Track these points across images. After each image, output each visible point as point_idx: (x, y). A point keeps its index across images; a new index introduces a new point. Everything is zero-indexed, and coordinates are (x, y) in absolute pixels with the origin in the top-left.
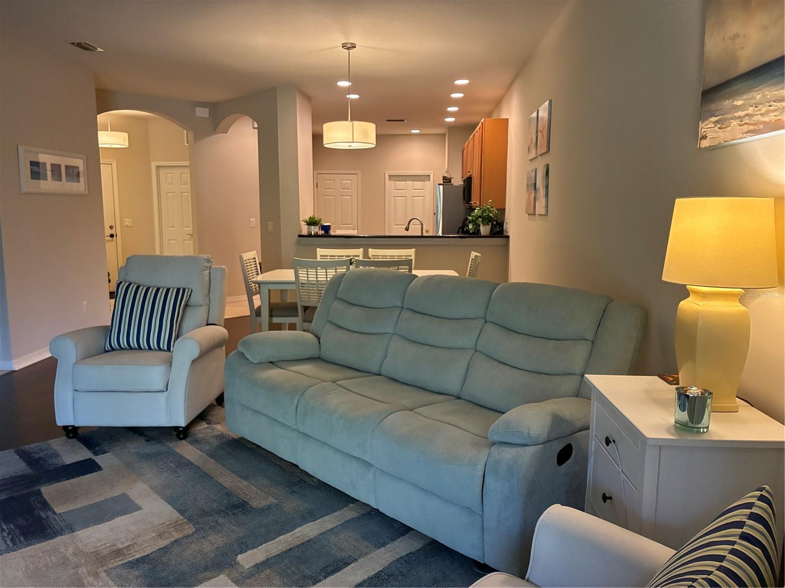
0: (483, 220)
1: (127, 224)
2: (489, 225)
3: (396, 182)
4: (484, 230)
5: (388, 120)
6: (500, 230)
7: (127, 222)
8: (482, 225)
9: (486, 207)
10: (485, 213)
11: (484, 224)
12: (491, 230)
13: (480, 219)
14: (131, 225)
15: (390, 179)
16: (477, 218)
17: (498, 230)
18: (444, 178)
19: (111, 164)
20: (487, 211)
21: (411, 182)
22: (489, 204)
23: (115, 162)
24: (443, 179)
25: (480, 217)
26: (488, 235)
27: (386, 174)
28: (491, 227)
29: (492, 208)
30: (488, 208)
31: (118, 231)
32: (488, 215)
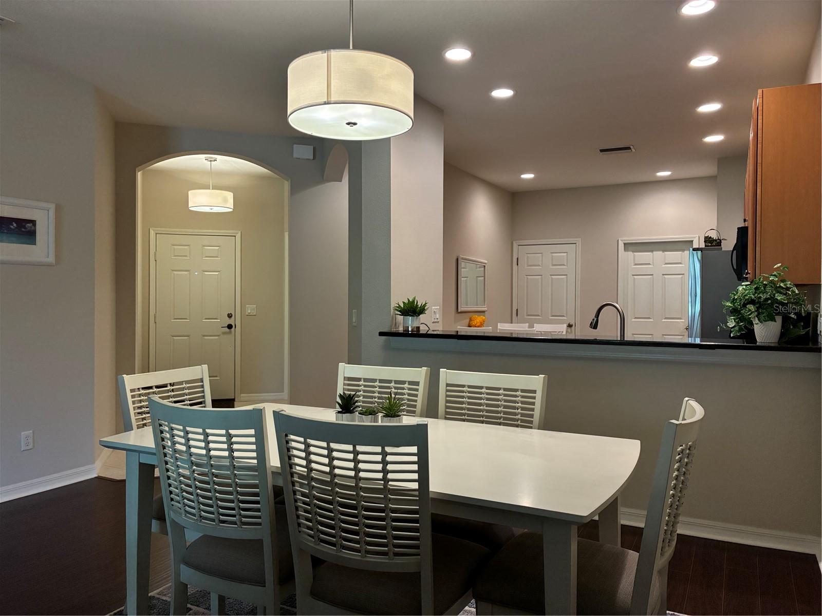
0: (758, 308)
1: (249, 312)
2: (773, 320)
3: (635, 254)
4: (765, 331)
5: (602, 151)
6: (808, 333)
7: (251, 308)
8: (756, 321)
9: (766, 278)
10: (764, 292)
11: (762, 316)
12: (782, 335)
13: (751, 307)
14: (255, 314)
15: (625, 250)
16: (745, 305)
17: (803, 332)
18: (708, 240)
19: (235, 236)
20: (768, 289)
21: (661, 252)
22: (775, 273)
23: (240, 233)
24: (705, 242)
25: (752, 302)
26: (777, 345)
27: (620, 242)
28: (783, 327)
29: (783, 281)
30: (772, 281)
31: (237, 321)
32: (772, 298)
